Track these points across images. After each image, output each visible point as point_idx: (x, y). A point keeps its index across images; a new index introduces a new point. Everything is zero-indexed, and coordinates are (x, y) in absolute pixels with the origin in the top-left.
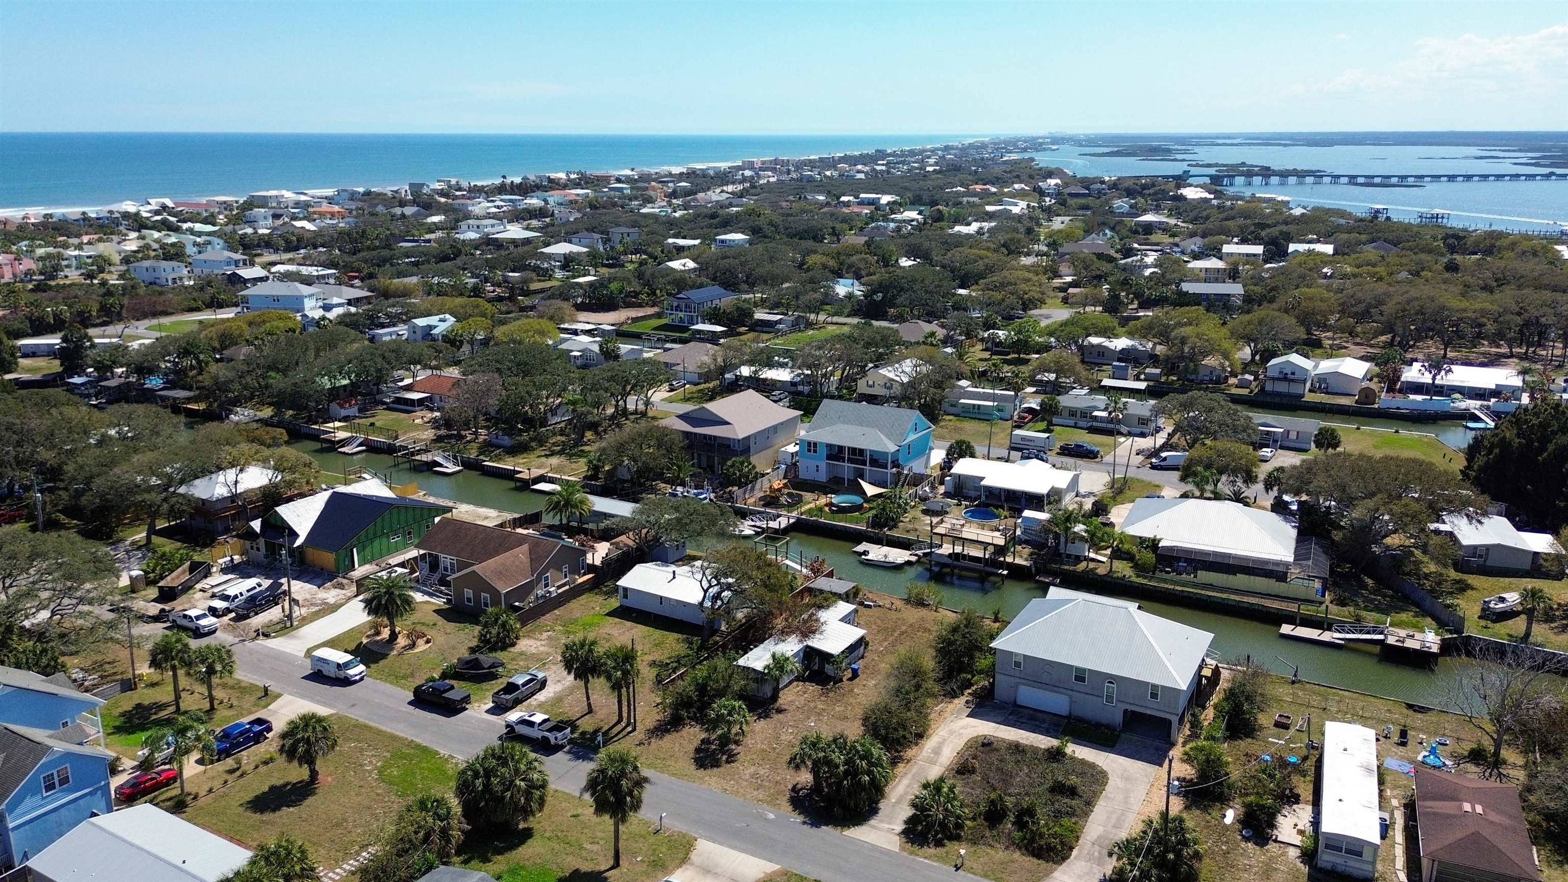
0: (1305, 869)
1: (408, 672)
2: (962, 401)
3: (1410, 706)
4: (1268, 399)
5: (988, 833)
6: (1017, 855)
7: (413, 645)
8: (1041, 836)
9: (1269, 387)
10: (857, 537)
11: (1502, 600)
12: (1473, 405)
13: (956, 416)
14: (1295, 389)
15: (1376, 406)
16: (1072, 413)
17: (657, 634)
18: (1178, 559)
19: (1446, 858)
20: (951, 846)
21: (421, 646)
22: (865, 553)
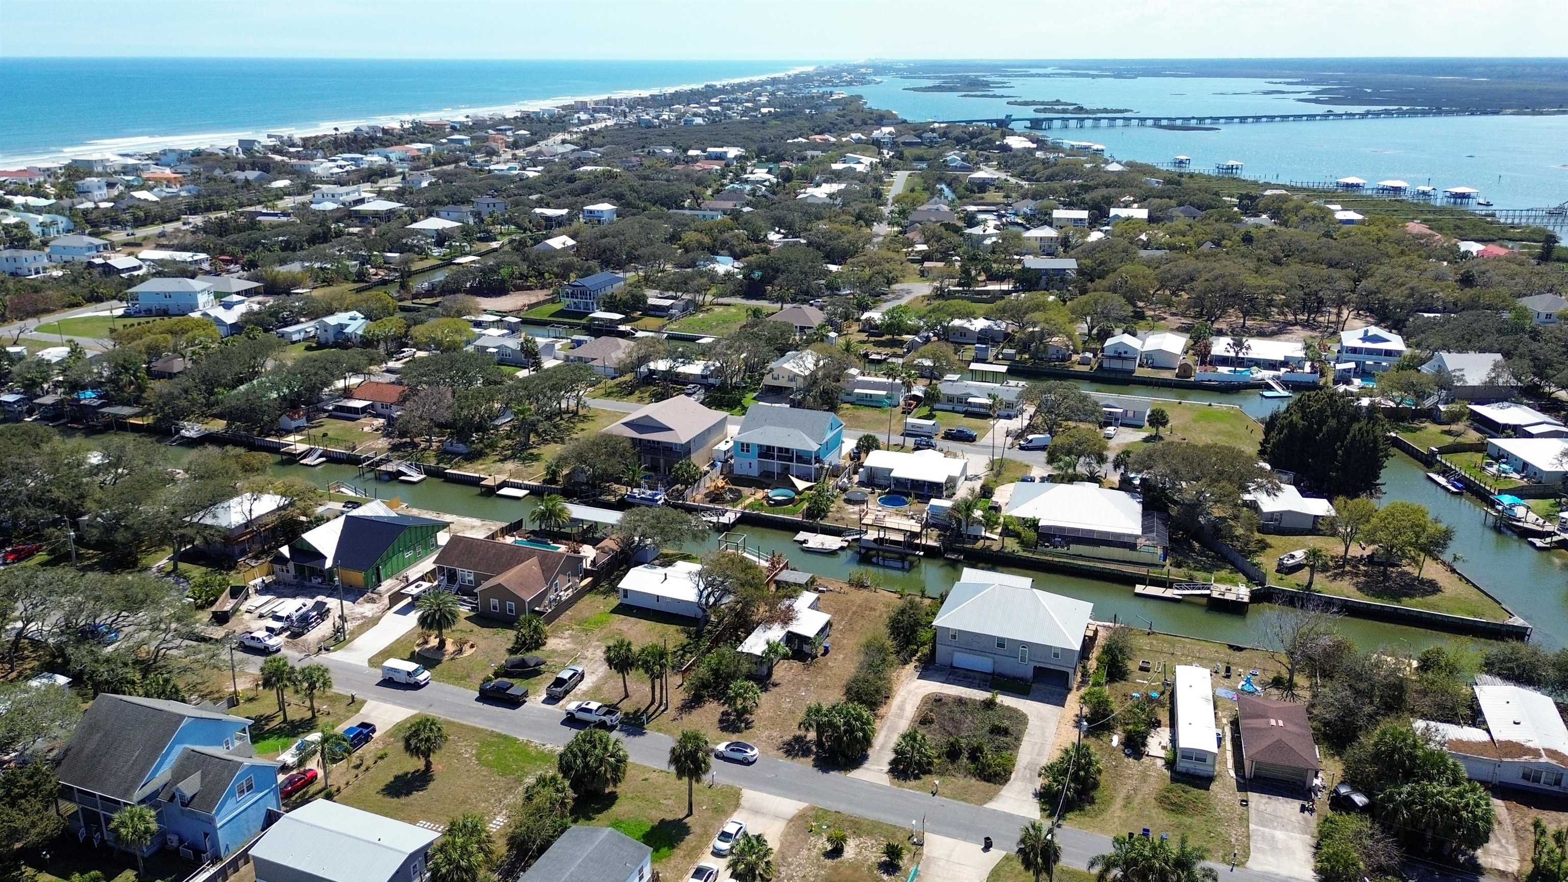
0: (1168, 773)
1: (465, 673)
2: (856, 391)
3: (1231, 647)
4: (1106, 375)
5: (950, 767)
6: (973, 781)
7: (460, 651)
8: (989, 766)
9: (1106, 364)
10: (796, 528)
11: (1293, 557)
12: (1266, 375)
13: (852, 403)
14: (1128, 365)
15: (1192, 379)
16: (950, 399)
17: (659, 626)
18: (1054, 536)
19: (1262, 759)
20: (926, 778)
21: (468, 652)
22: (805, 542)
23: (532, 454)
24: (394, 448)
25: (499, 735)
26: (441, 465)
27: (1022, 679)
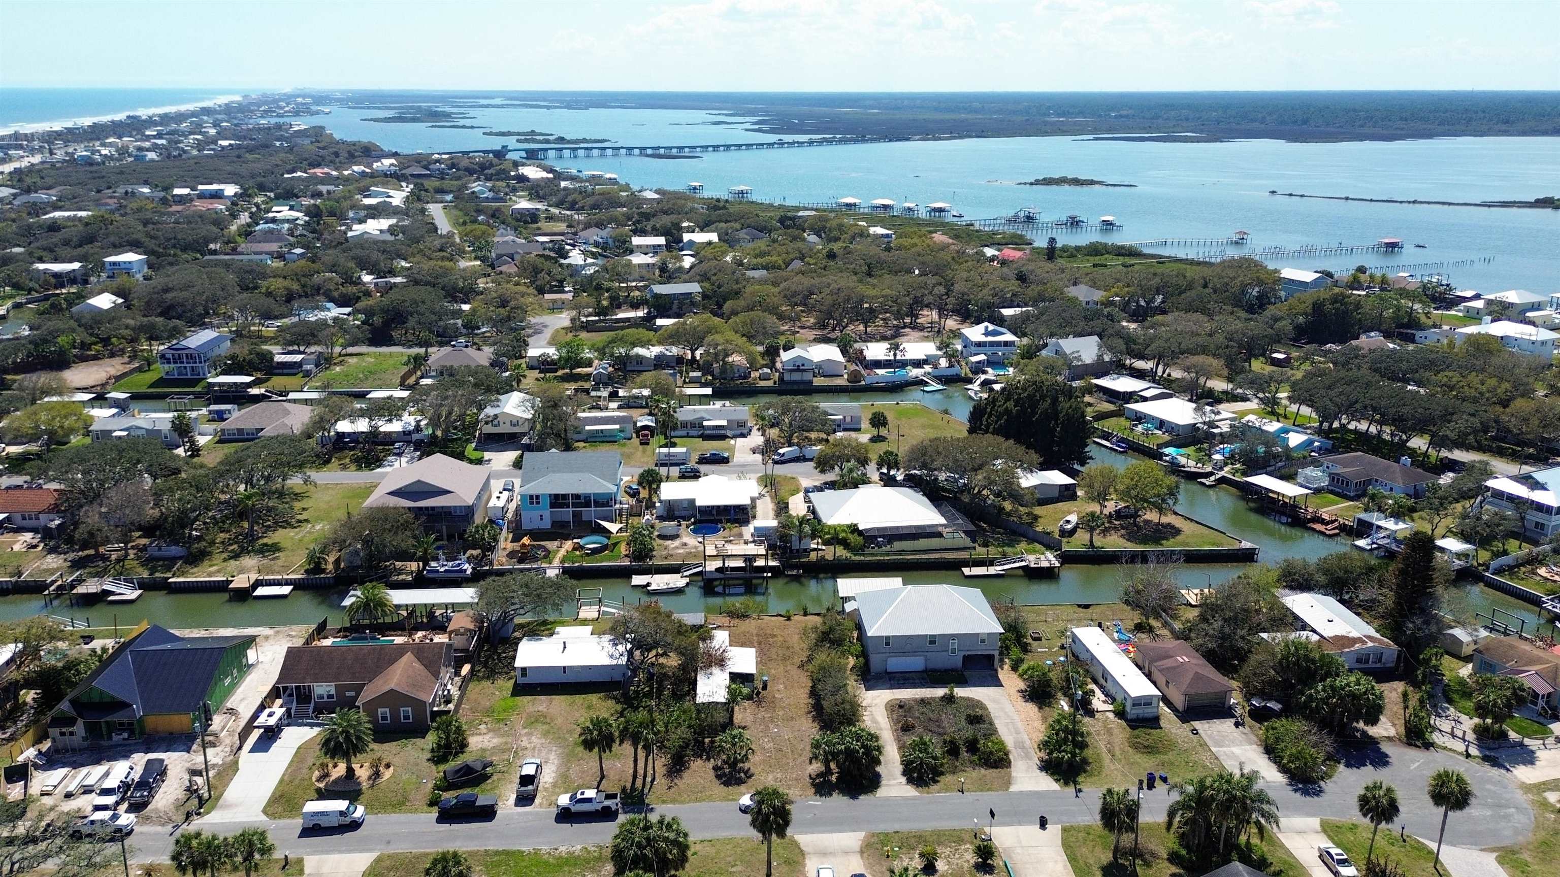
0: (1123, 723)
1: (399, 797)
2: (587, 428)
3: (1079, 606)
4: (789, 387)
5: (957, 764)
6: (983, 771)
7: (377, 775)
8: (991, 753)
10: (625, 573)
11: (1068, 522)
12: (915, 373)
13: (585, 441)
15: (863, 383)
16: (684, 425)
17: (578, 699)
18: (876, 537)
19: (1193, 691)
20: (942, 779)
21: (387, 774)
22: (648, 584)
23: (266, 545)
24: (76, 565)
25: (497, 853)
26: (157, 575)
27: (952, 670)
